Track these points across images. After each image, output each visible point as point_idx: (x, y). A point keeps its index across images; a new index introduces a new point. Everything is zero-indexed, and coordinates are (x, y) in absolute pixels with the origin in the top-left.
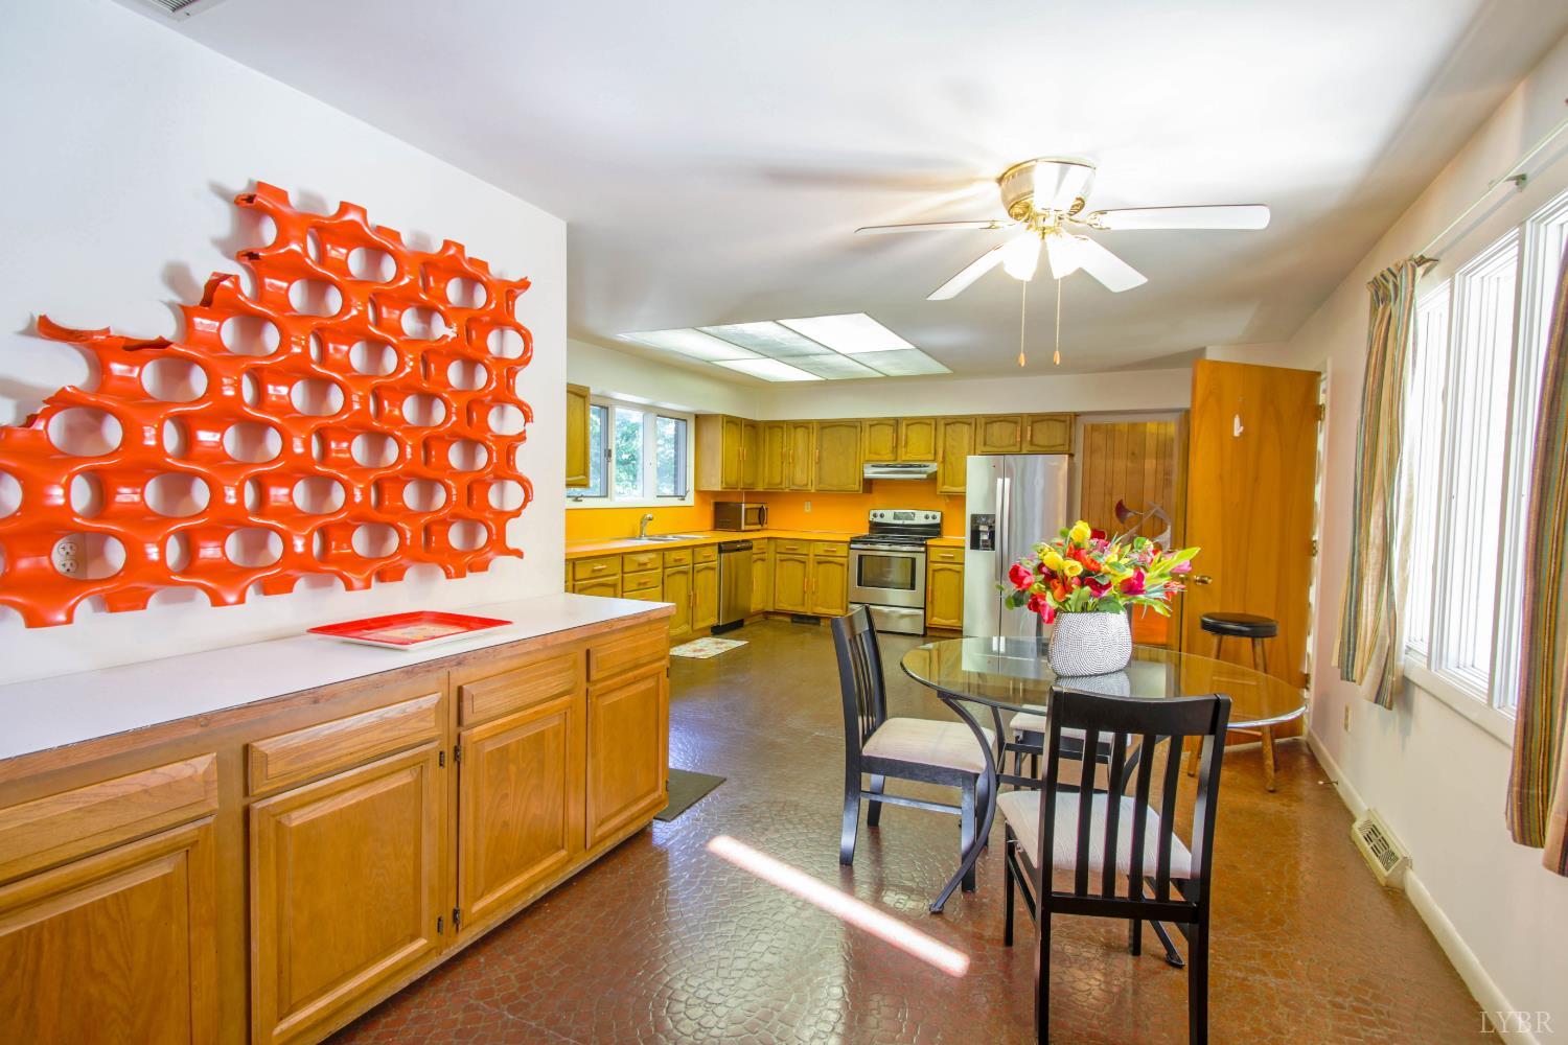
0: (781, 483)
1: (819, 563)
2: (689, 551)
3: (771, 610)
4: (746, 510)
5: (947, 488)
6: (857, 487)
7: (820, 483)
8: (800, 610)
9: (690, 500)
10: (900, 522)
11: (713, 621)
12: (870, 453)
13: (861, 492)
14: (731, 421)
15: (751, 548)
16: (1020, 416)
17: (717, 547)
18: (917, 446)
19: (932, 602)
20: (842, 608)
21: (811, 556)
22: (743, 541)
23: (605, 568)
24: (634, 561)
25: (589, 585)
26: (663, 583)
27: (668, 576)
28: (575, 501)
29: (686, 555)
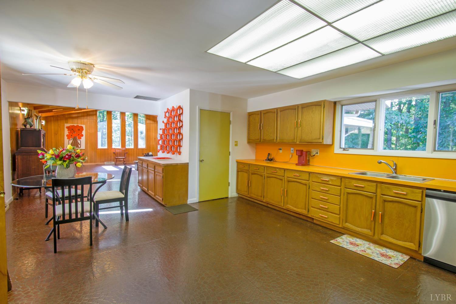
23: (300, 176)
24: (319, 177)
25: (292, 180)
26: (344, 195)
27: (348, 193)
28: (343, 150)
29: (368, 185)
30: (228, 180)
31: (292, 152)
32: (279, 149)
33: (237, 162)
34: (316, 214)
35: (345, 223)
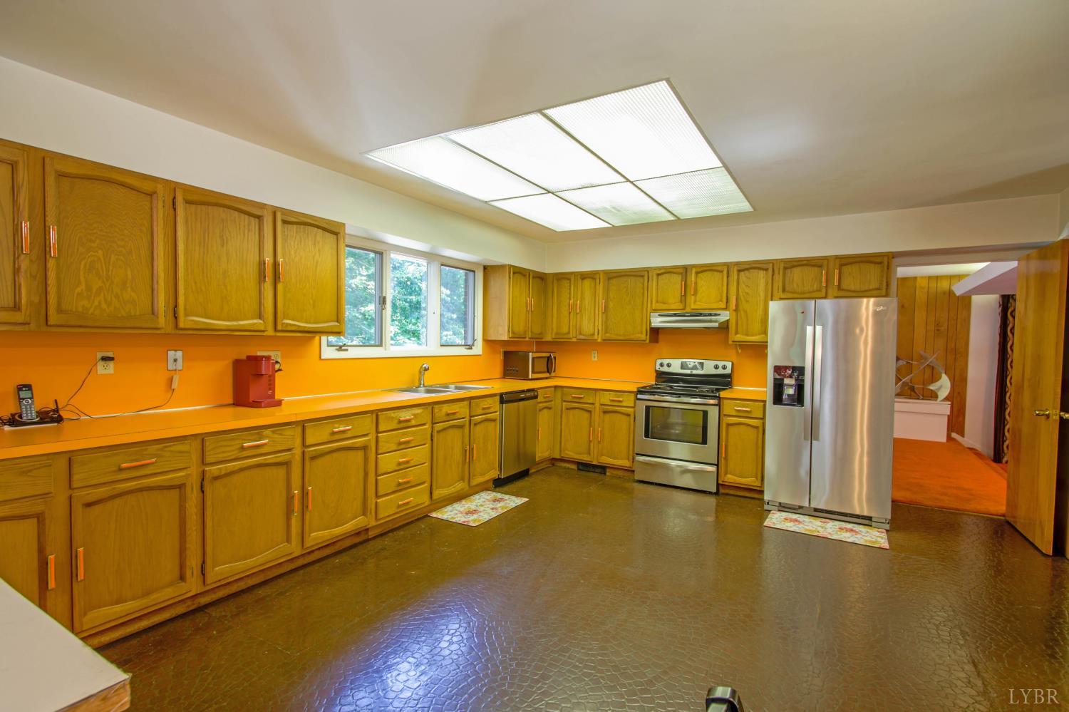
0: (569, 333)
1: (605, 412)
2: (466, 403)
3: (558, 457)
4: (533, 359)
5: (739, 337)
6: (644, 336)
7: (606, 332)
8: (585, 458)
9: (478, 349)
10: (688, 372)
11: (494, 474)
12: (657, 302)
13: (648, 341)
14: (518, 272)
15: (536, 397)
16: (826, 258)
17: (498, 397)
18: (707, 294)
19: (726, 458)
20: (628, 460)
21: (597, 405)
22: (529, 390)
23: (350, 429)
24: (392, 418)
27: (438, 432)
28: (338, 350)
31: (172, 366)
35: (435, 491)
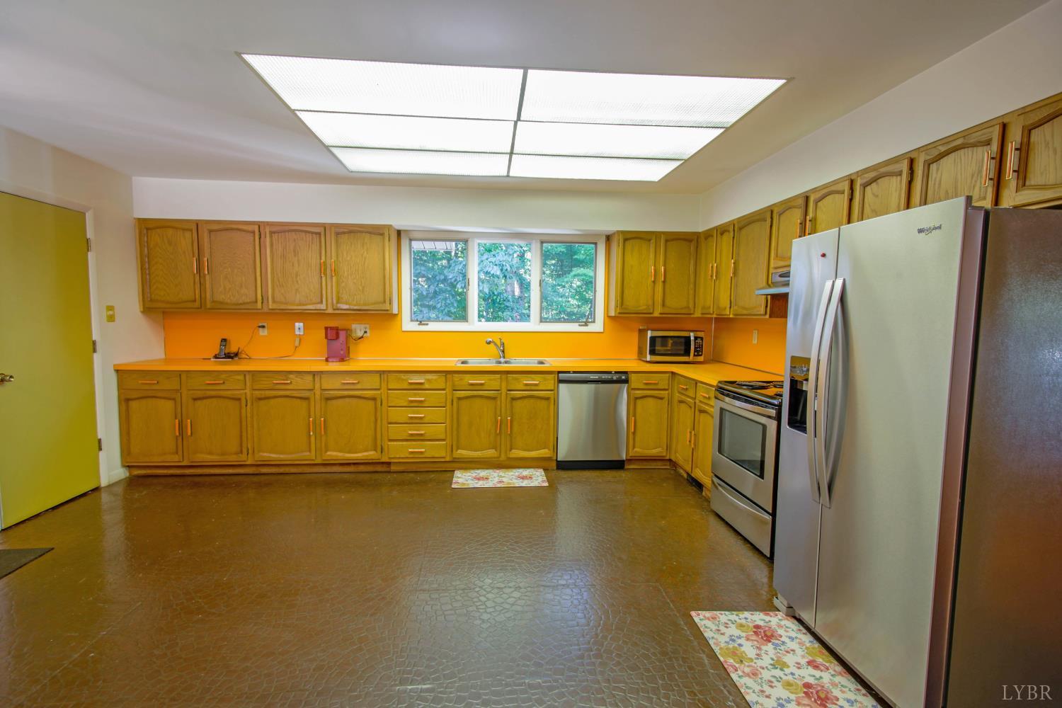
1: (700, 412)
2: (500, 376)
6: (763, 309)
7: (735, 305)
9: (599, 326)
11: (546, 454)
12: (777, 256)
13: (768, 316)
14: (635, 237)
17: (555, 375)
23: (358, 383)
24: (403, 380)
25: (338, 395)
26: (452, 404)
27: (459, 399)
28: (419, 324)
29: (490, 380)
30: (96, 432)
31: (297, 333)
32: (259, 327)
33: (117, 371)
34: (399, 451)
35: (457, 451)
